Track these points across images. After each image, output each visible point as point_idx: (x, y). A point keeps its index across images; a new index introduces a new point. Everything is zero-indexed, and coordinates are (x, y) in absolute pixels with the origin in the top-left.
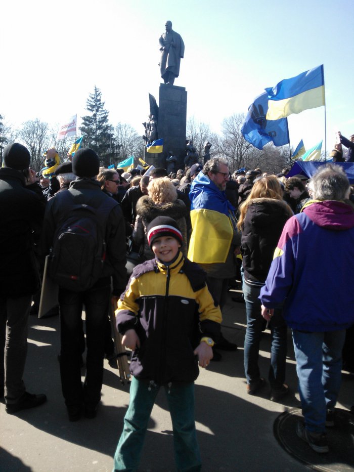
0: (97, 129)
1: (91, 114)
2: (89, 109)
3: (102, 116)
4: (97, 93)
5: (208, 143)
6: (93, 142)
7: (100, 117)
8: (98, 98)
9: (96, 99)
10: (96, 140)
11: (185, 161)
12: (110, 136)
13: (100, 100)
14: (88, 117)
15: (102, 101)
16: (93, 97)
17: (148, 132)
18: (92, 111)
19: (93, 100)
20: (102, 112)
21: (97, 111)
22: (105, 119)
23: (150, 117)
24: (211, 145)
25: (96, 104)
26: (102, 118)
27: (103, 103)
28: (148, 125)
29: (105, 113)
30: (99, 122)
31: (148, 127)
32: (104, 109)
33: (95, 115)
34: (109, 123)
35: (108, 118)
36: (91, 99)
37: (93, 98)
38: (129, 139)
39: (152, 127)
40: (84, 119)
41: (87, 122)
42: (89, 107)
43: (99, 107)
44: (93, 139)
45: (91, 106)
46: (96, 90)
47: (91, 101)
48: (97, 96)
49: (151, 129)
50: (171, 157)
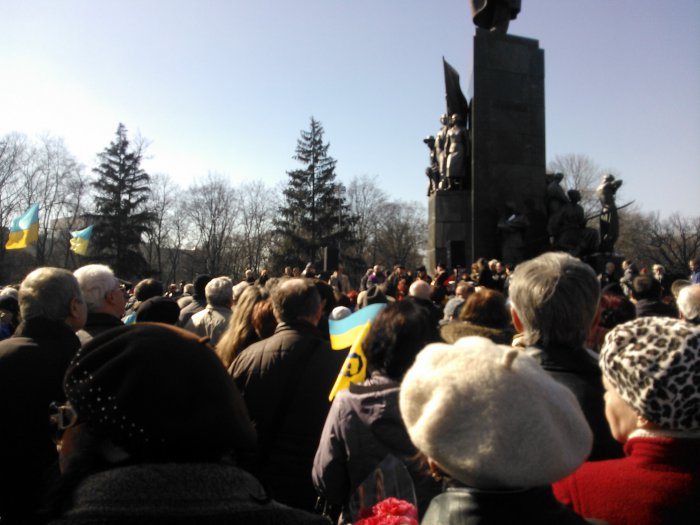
0: (315, 191)
1: (304, 167)
2: (300, 158)
3: (325, 169)
4: (316, 129)
5: (610, 178)
6: (308, 216)
7: (321, 170)
8: (317, 139)
9: (314, 139)
10: (313, 210)
11: (549, 228)
12: (338, 203)
13: (320, 142)
14: (301, 172)
15: (324, 144)
16: (309, 136)
17: (441, 158)
18: (307, 160)
19: (309, 143)
20: (325, 163)
21: (316, 160)
22: (328, 174)
23: (446, 122)
24: (619, 184)
25: (313, 148)
26: (323, 172)
27: (327, 147)
28: (442, 142)
29: (330, 163)
30: (320, 179)
31: (442, 147)
32: (328, 156)
33: (312, 168)
34: (336, 181)
35: (335, 172)
36: (304, 141)
37: (307, 139)
38: (370, 211)
39: (453, 145)
40: (292, 174)
41: (298, 181)
42: (301, 154)
43: (318, 155)
44: (309, 209)
45: (304, 152)
46: (313, 124)
47: (304, 144)
48: (315, 135)
49: (451, 150)
50: (513, 217)
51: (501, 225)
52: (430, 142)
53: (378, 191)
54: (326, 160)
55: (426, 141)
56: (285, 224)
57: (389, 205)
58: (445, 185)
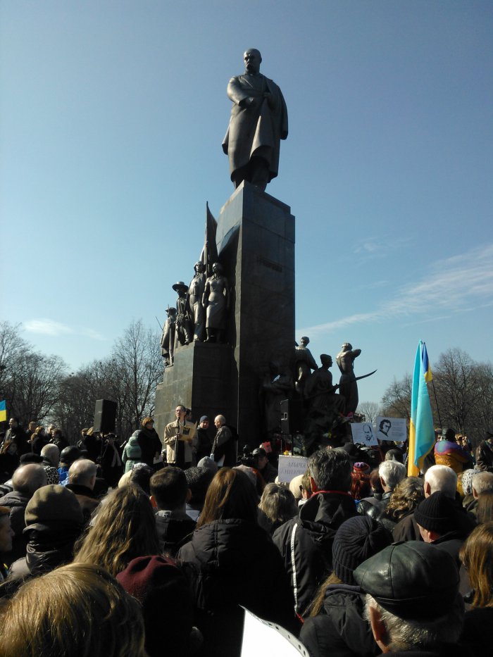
39: (213, 294)
49: (210, 299)
50: (278, 377)
51: (266, 385)
52: (181, 289)
53: (20, 340)
55: (175, 287)
57: (31, 356)
58: (202, 337)
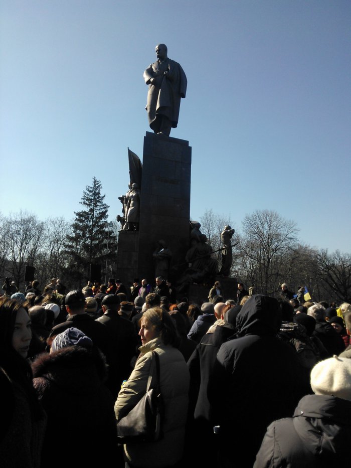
0: (94, 226)
1: (87, 209)
2: (85, 203)
3: (101, 211)
4: (97, 185)
6: (88, 242)
7: (98, 212)
8: (97, 191)
9: (95, 192)
10: (92, 239)
12: (107, 234)
13: (99, 193)
14: (85, 212)
15: (101, 195)
16: (92, 190)
17: (126, 210)
18: (89, 205)
19: (91, 194)
20: (101, 207)
22: (103, 215)
25: (94, 197)
26: (100, 213)
27: (103, 197)
29: (105, 208)
30: (97, 218)
31: (127, 203)
32: (103, 203)
33: (92, 210)
36: (88, 192)
37: (90, 191)
39: (132, 202)
40: (78, 214)
41: (82, 218)
42: (85, 201)
43: (97, 202)
44: (88, 238)
45: (88, 199)
46: (95, 182)
47: (88, 195)
48: (96, 189)
49: (131, 205)
50: (163, 250)
51: (154, 255)
54: (102, 205)
56: (70, 247)
58: (126, 227)
